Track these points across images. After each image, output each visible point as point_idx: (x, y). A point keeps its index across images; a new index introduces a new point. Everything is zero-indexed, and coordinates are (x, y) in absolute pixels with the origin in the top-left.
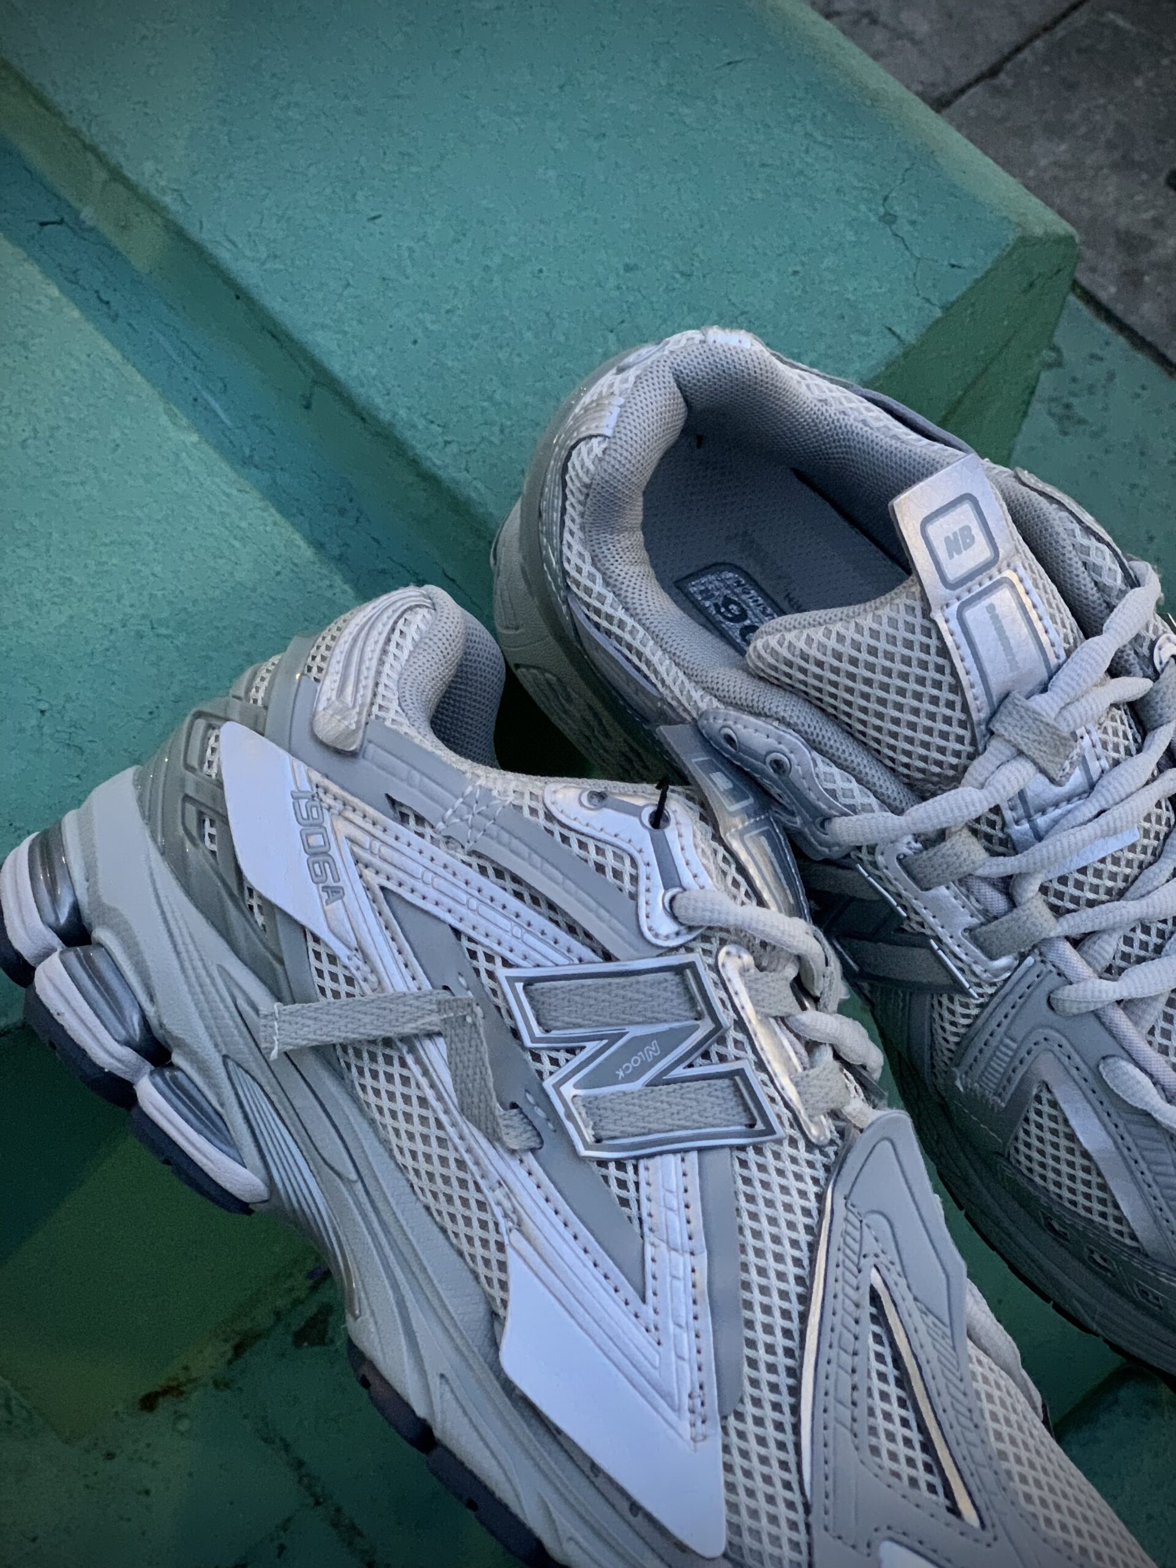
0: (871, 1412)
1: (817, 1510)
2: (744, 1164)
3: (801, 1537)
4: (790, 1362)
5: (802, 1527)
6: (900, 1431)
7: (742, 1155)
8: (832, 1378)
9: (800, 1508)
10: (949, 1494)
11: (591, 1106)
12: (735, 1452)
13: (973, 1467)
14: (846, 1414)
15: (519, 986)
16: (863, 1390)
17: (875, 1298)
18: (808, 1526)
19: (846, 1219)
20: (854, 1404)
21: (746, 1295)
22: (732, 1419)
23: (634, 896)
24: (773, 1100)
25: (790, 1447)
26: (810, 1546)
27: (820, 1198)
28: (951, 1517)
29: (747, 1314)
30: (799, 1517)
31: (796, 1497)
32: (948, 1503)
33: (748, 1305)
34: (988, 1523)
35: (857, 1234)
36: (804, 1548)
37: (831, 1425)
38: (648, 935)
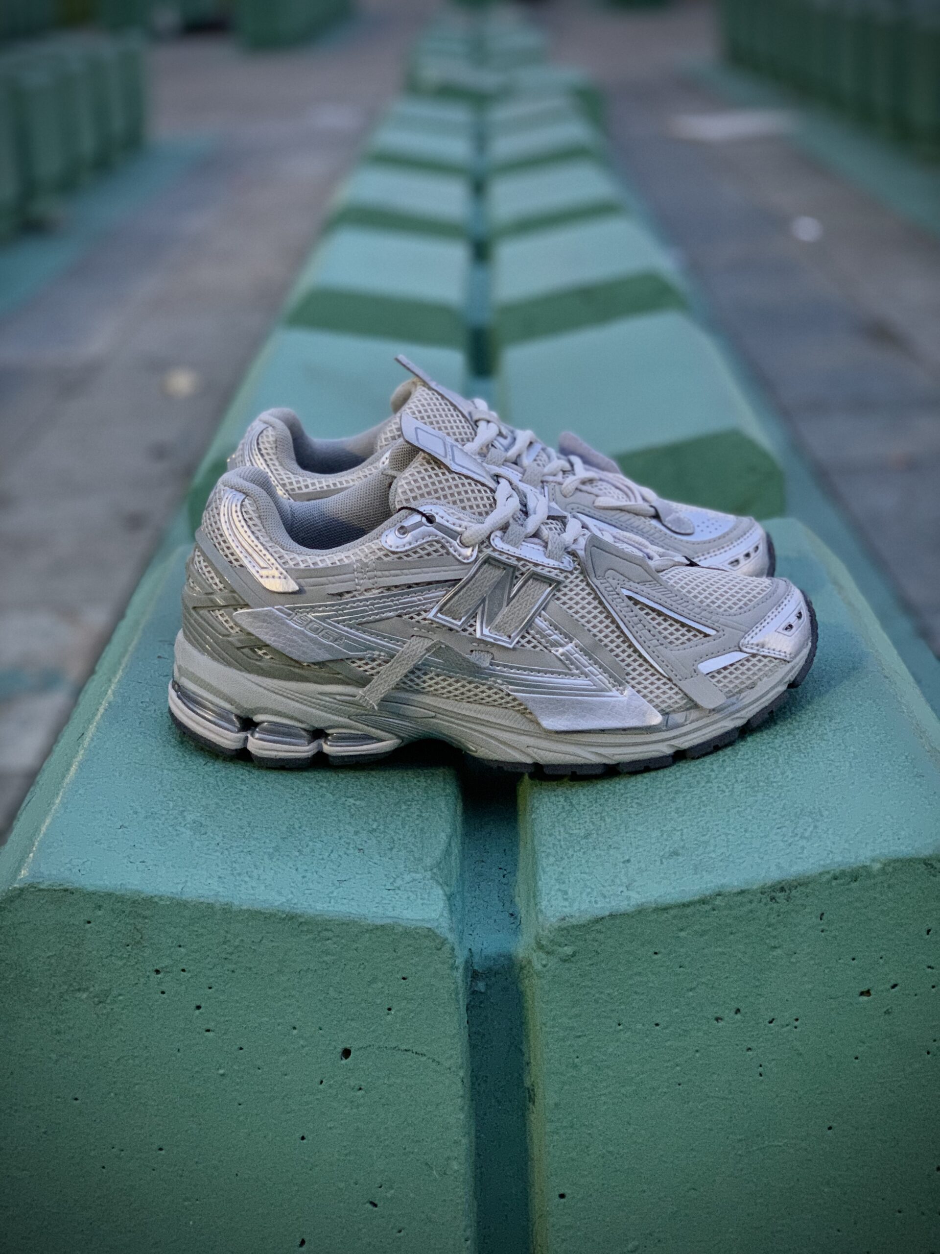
0: (660, 633)
1: (673, 678)
2: (558, 599)
3: (676, 689)
4: (627, 644)
5: (673, 686)
6: (672, 629)
7: (556, 597)
8: (642, 635)
9: (668, 682)
10: (700, 632)
11: (498, 629)
12: (637, 685)
13: (699, 616)
15: (439, 615)
16: (652, 629)
17: (630, 598)
18: (675, 685)
19: (601, 583)
20: (654, 636)
21: (597, 638)
22: (626, 677)
23: (448, 553)
24: (550, 572)
25: (649, 668)
26: (680, 689)
27: (588, 584)
28: (707, 638)
29: (603, 643)
30: (670, 685)
31: (665, 680)
32: (702, 635)
33: (601, 640)
34: (718, 629)
35: (607, 584)
36: (679, 691)
37: (654, 650)
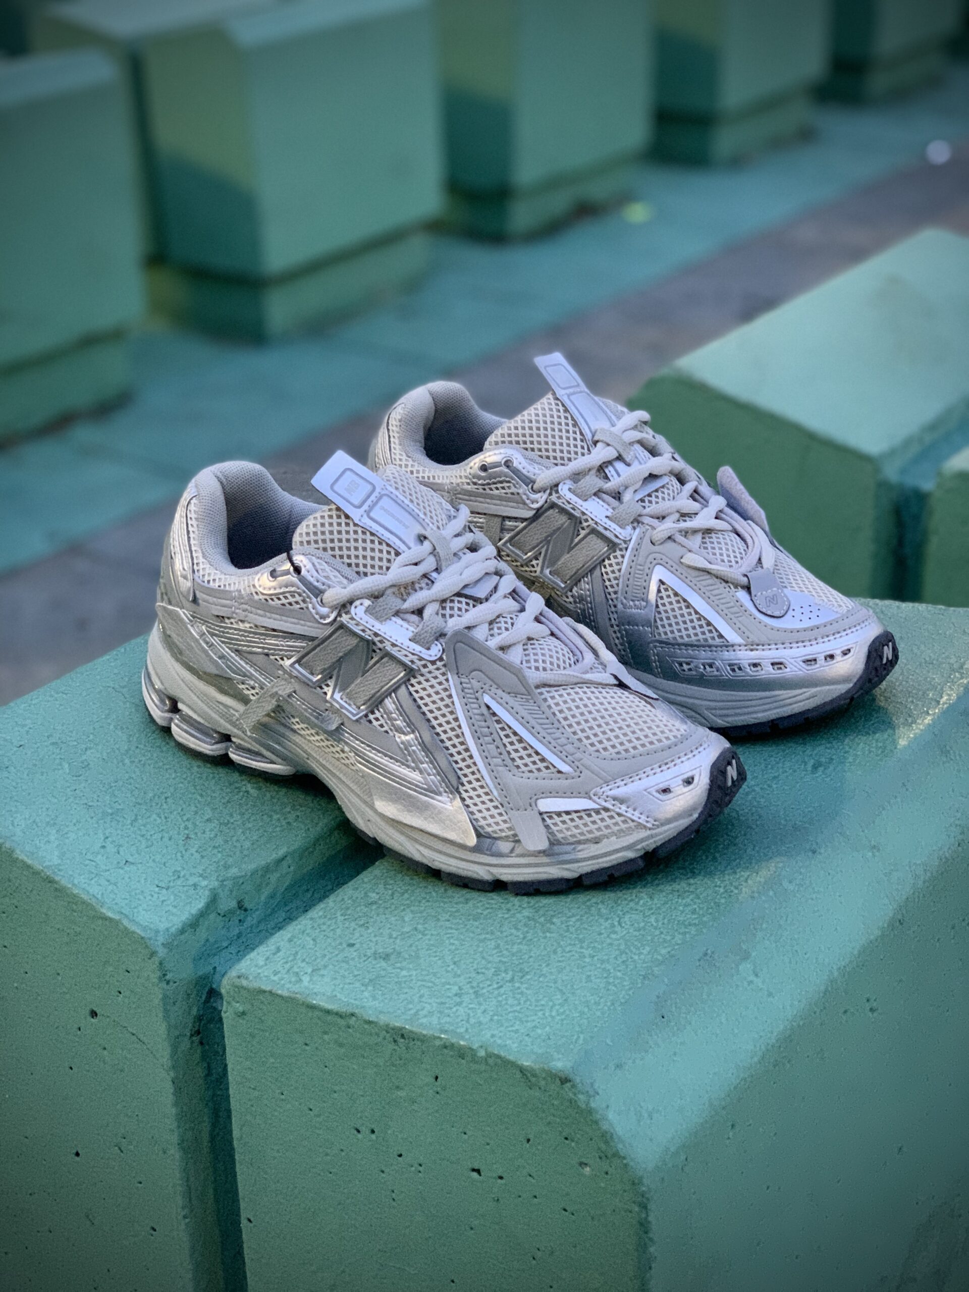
0: (508, 753)
1: (505, 804)
2: (411, 685)
3: (506, 817)
4: (468, 754)
5: (504, 813)
6: (523, 753)
7: (409, 682)
8: (486, 750)
10: (553, 766)
11: (350, 696)
12: (467, 799)
13: (561, 749)
14: (499, 761)
15: (297, 666)
16: (501, 746)
17: (488, 707)
19: (461, 683)
20: (501, 754)
21: (439, 738)
22: (460, 787)
23: (307, 608)
24: (406, 656)
26: (509, 818)
27: (447, 680)
29: (444, 745)
31: (497, 804)
32: (555, 770)
34: (576, 768)
35: (468, 685)
36: (509, 821)
37: (494, 769)
38: (322, 621)
